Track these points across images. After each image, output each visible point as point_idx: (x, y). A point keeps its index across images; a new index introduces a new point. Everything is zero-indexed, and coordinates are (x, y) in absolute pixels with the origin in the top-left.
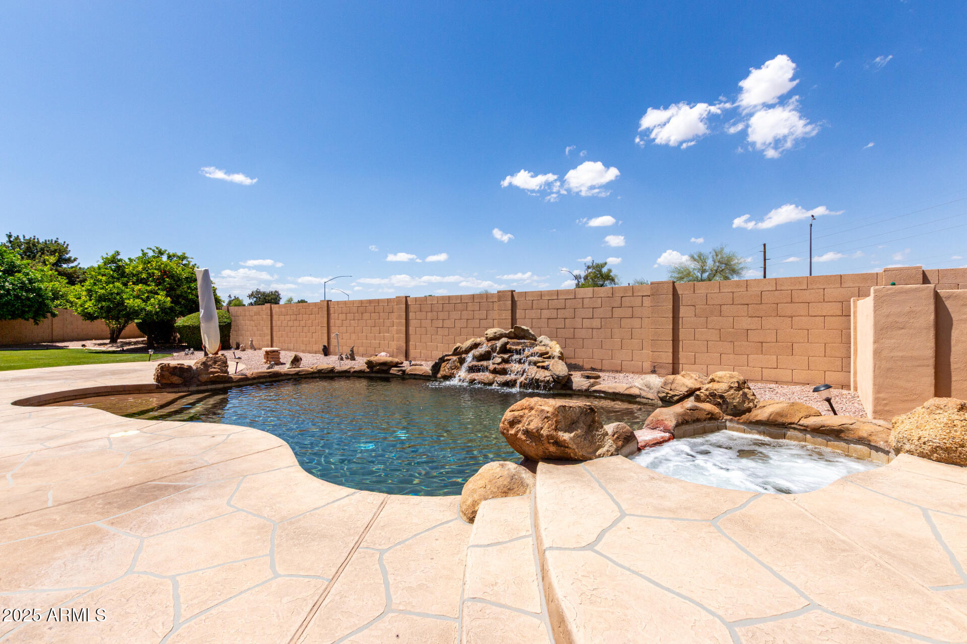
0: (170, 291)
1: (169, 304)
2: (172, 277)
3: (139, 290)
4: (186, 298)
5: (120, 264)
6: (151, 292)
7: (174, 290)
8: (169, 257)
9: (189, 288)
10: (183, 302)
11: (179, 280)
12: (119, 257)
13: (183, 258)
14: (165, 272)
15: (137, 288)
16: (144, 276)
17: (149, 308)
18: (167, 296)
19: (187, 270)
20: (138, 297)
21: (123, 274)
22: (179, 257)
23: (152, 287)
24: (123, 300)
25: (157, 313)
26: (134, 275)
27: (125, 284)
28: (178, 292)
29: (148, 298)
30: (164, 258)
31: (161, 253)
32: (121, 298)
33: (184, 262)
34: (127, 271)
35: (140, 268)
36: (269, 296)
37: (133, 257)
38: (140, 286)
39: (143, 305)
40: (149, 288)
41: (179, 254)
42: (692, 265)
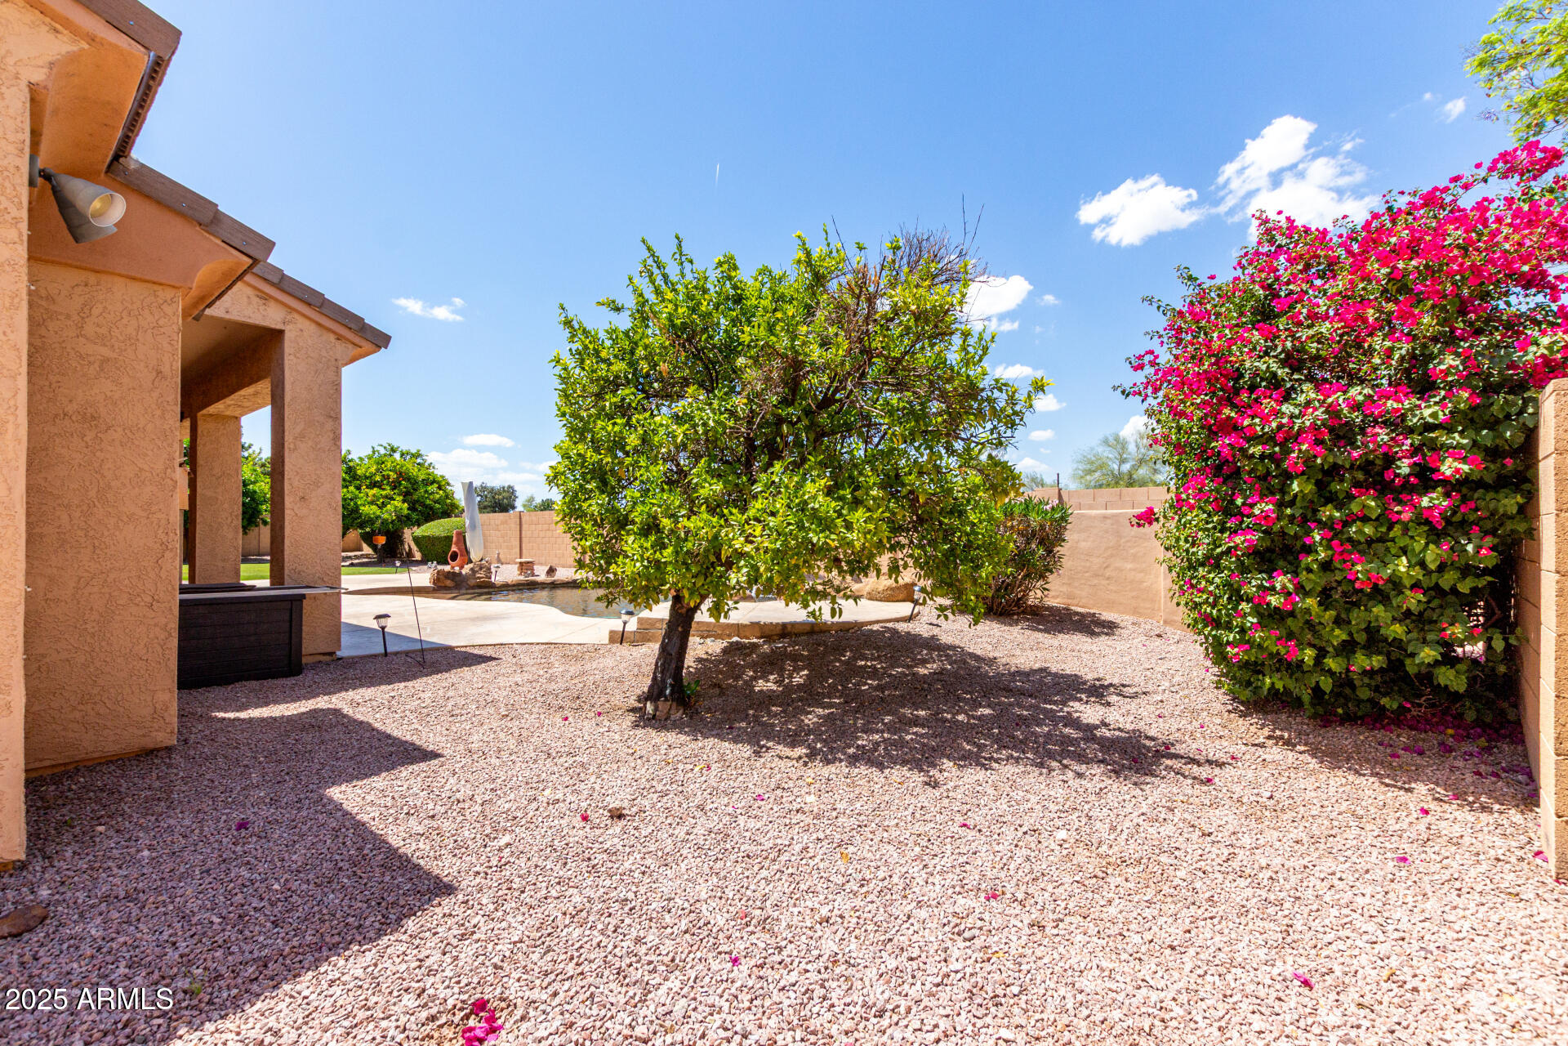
0: (406, 495)
1: (406, 512)
2: (408, 479)
3: (374, 495)
4: (423, 505)
5: (351, 464)
6: (386, 497)
7: (411, 494)
8: (402, 455)
9: (426, 491)
10: (420, 508)
11: (416, 482)
12: (350, 457)
13: (418, 455)
14: (401, 473)
15: (371, 492)
16: (378, 478)
17: (386, 516)
18: (404, 501)
19: (423, 471)
20: (372, 503)
21: (355, 477)
22: (413, 455)
23: (388, 491)
24: (357, 507)
25: (393, 521)
26: (367, 478)
27: (358, 488)
28: (415, 497)
29: (384, 505)
30: (397, 456)
31: (393, 450)
32: (356, 504)
33: (419, 461)
34: (359, 472)
35: (373, 469)
36: (500, 494)
37: (362, 456)
38: (375, 491)
39: (378, 513)
40: (384, 493)
41: (413, 451)
42: (1108, 453)
